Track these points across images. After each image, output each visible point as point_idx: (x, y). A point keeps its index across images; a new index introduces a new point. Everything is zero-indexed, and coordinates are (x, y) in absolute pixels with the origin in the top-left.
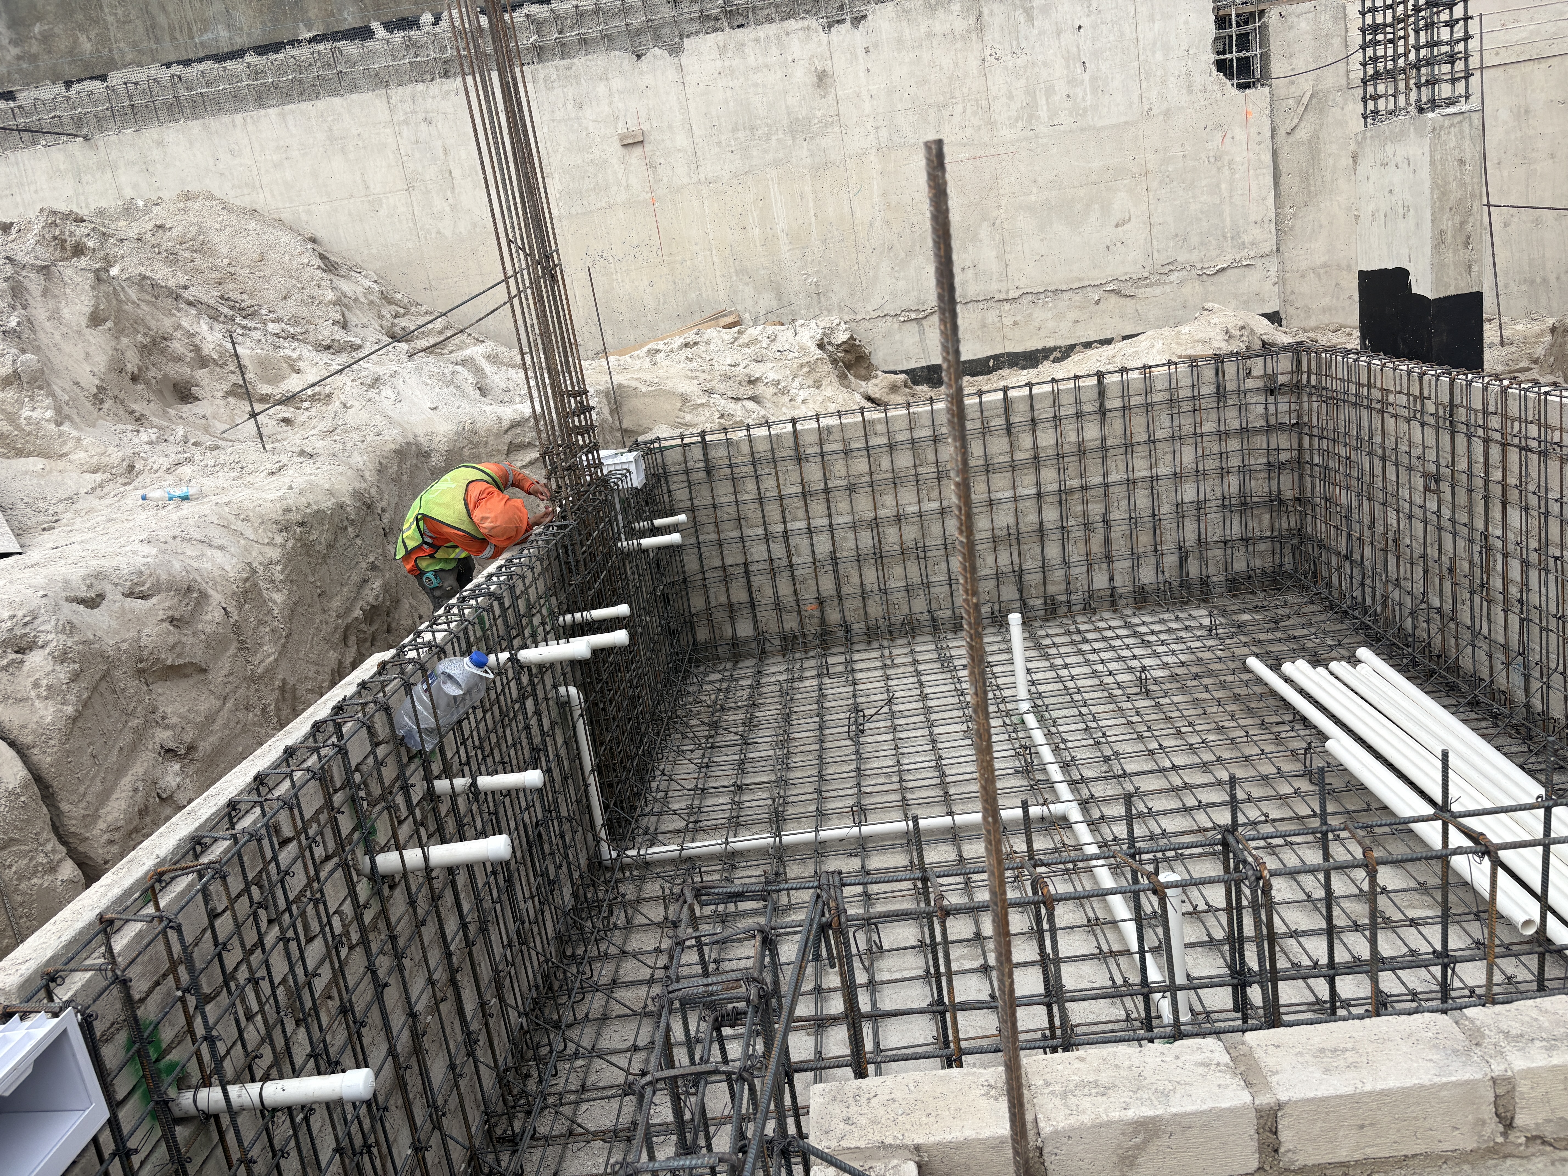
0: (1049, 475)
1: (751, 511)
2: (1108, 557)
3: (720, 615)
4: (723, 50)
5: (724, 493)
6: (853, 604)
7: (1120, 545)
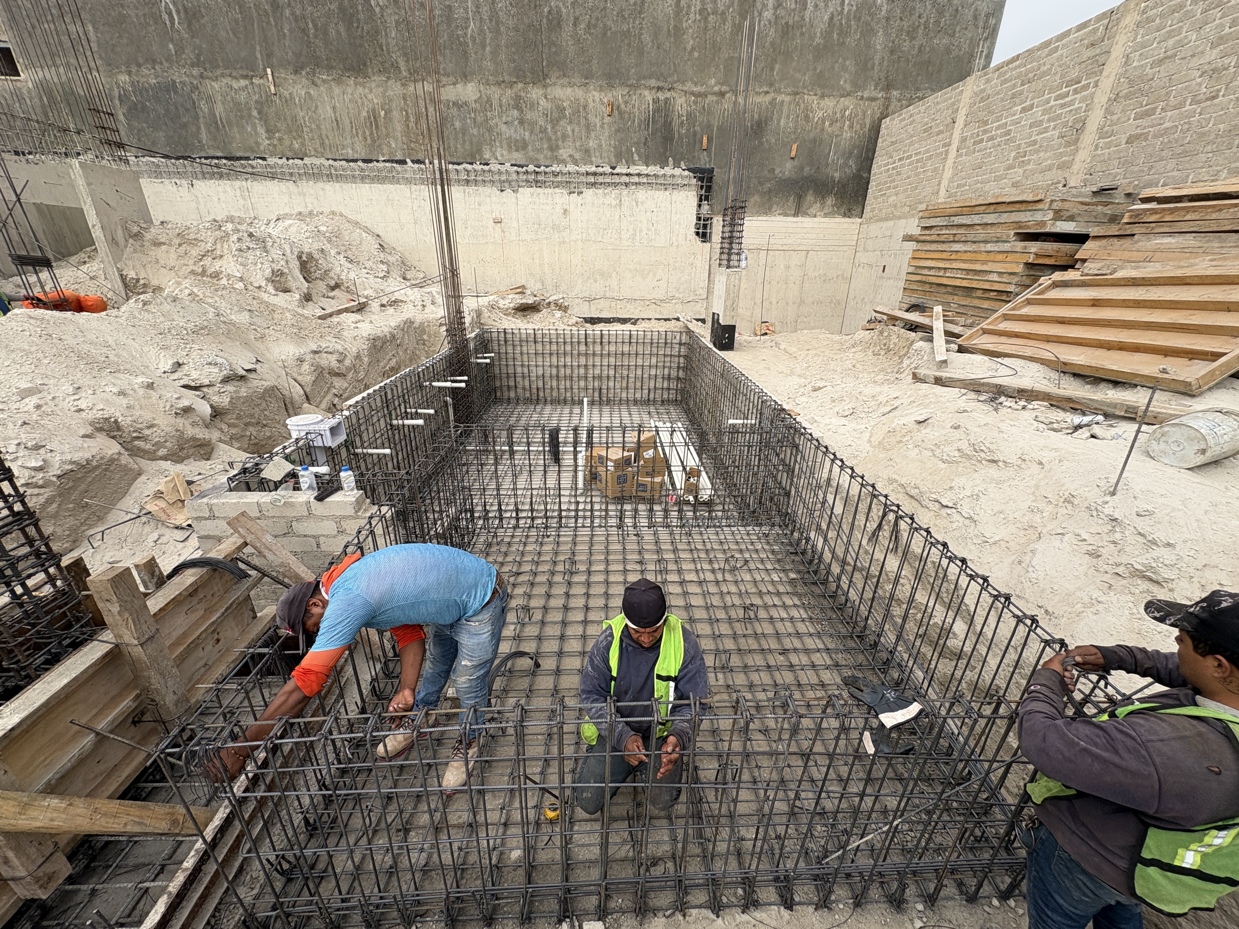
0: (612, 360)
1: (518, 356)
2: (627, 388)
3: (505, 389)
4: (532, 195)
5: (510, 349)
6: (548, 391)
7: (631, 385)
